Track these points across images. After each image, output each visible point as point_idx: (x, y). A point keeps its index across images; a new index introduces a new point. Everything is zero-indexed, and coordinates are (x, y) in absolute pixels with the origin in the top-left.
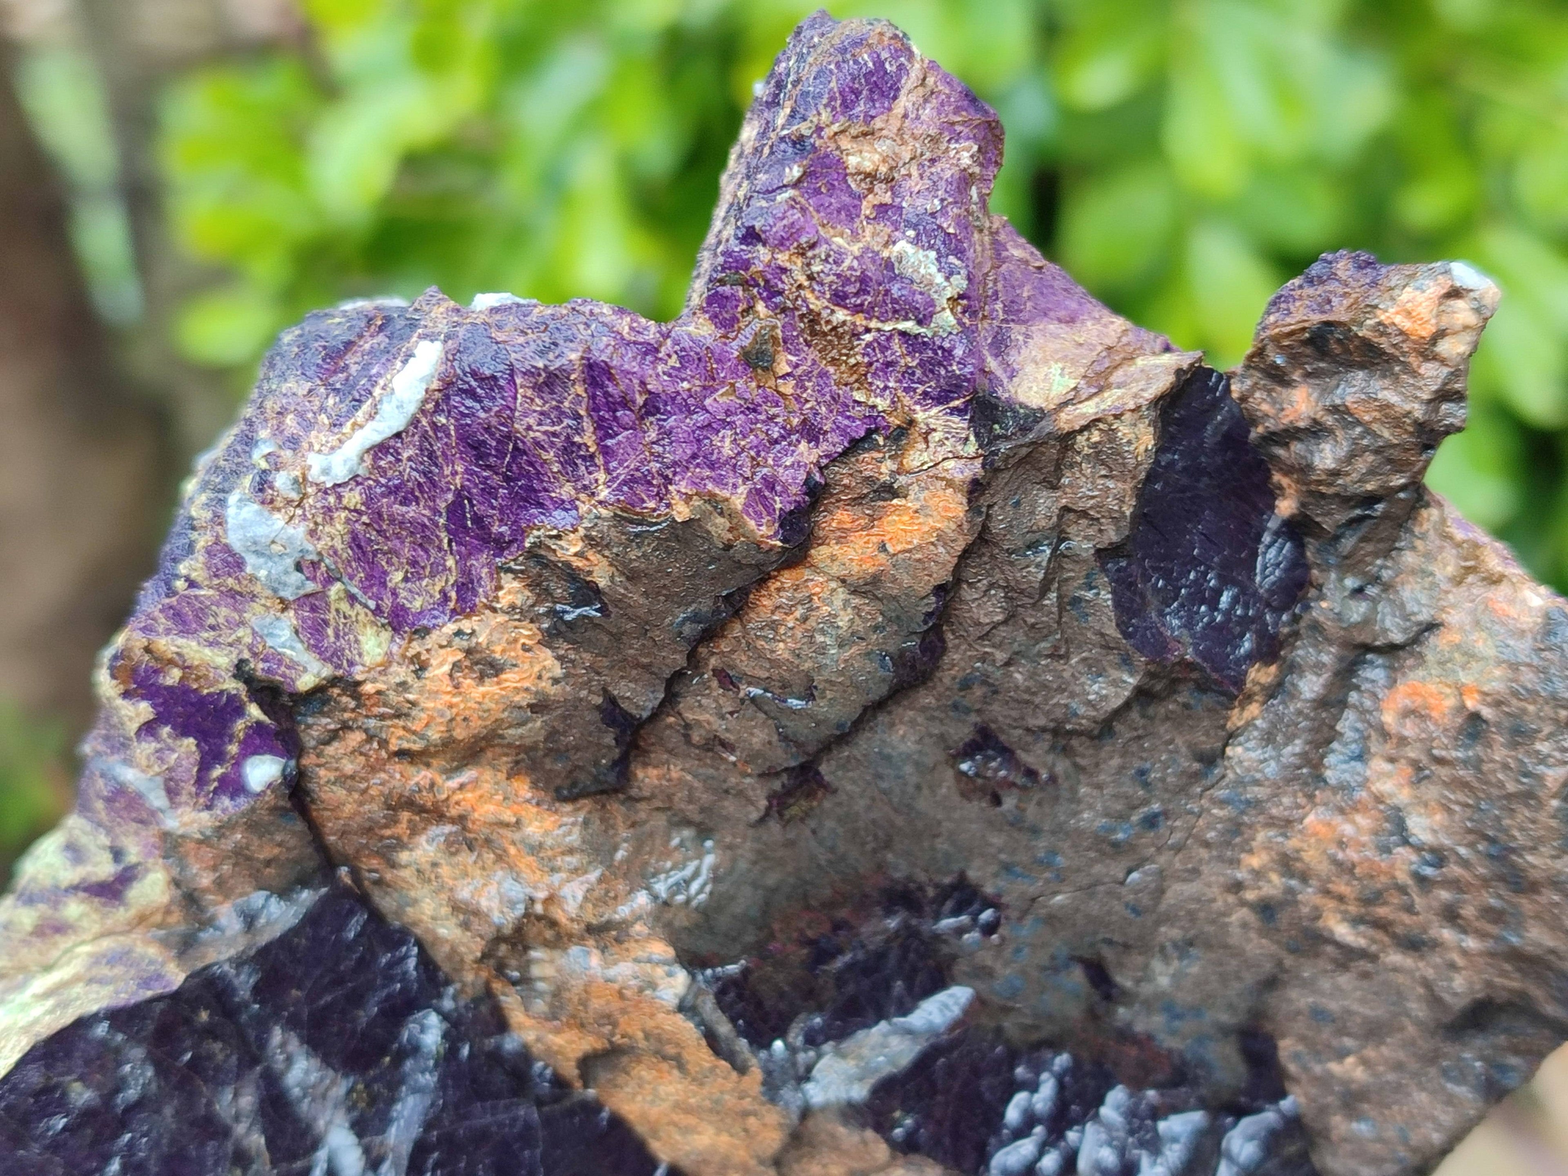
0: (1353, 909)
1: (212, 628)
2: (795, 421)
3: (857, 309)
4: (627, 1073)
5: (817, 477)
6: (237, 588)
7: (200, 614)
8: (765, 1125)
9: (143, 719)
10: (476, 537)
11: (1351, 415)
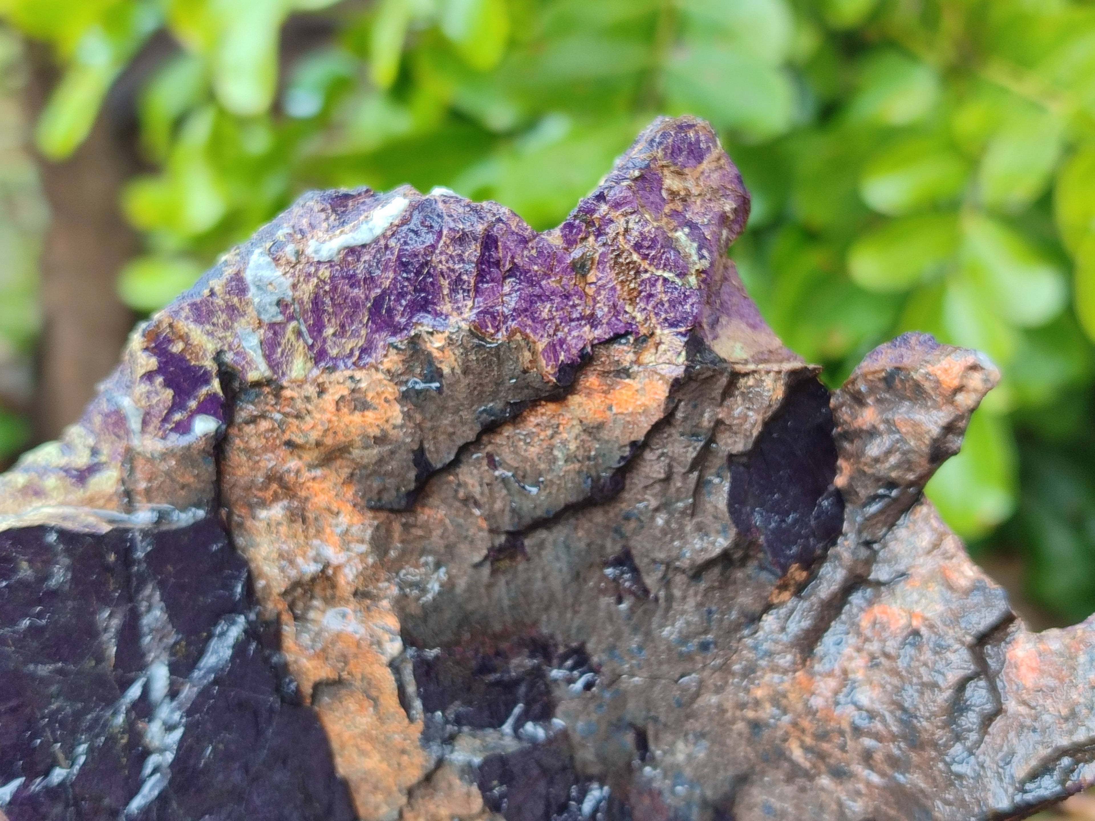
0: (808, 740)
1: (214, 324)
2: (588, 312)
3: (645, 257)
4: (341, 702)
5: (589, 349)
6: (238, 305)
7: (211, 313)
8: (412, 764)
9: (149, 368)
10: (384, 322)
11: (895, 426)
